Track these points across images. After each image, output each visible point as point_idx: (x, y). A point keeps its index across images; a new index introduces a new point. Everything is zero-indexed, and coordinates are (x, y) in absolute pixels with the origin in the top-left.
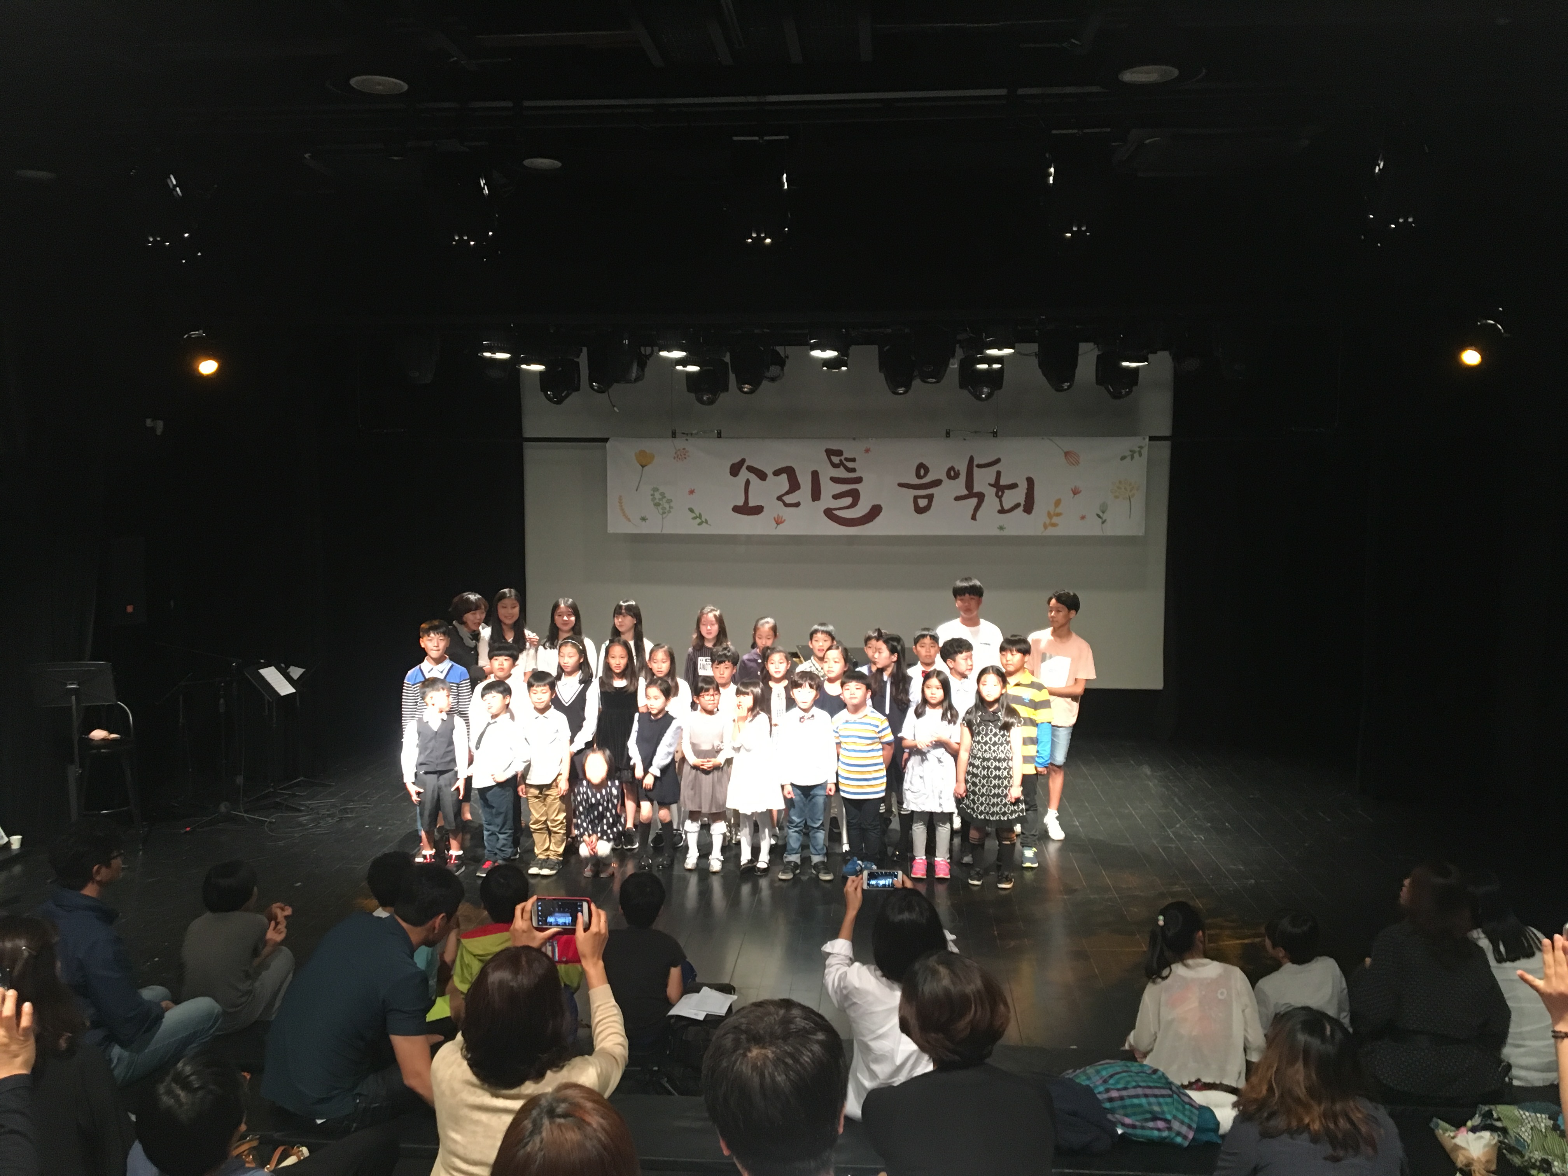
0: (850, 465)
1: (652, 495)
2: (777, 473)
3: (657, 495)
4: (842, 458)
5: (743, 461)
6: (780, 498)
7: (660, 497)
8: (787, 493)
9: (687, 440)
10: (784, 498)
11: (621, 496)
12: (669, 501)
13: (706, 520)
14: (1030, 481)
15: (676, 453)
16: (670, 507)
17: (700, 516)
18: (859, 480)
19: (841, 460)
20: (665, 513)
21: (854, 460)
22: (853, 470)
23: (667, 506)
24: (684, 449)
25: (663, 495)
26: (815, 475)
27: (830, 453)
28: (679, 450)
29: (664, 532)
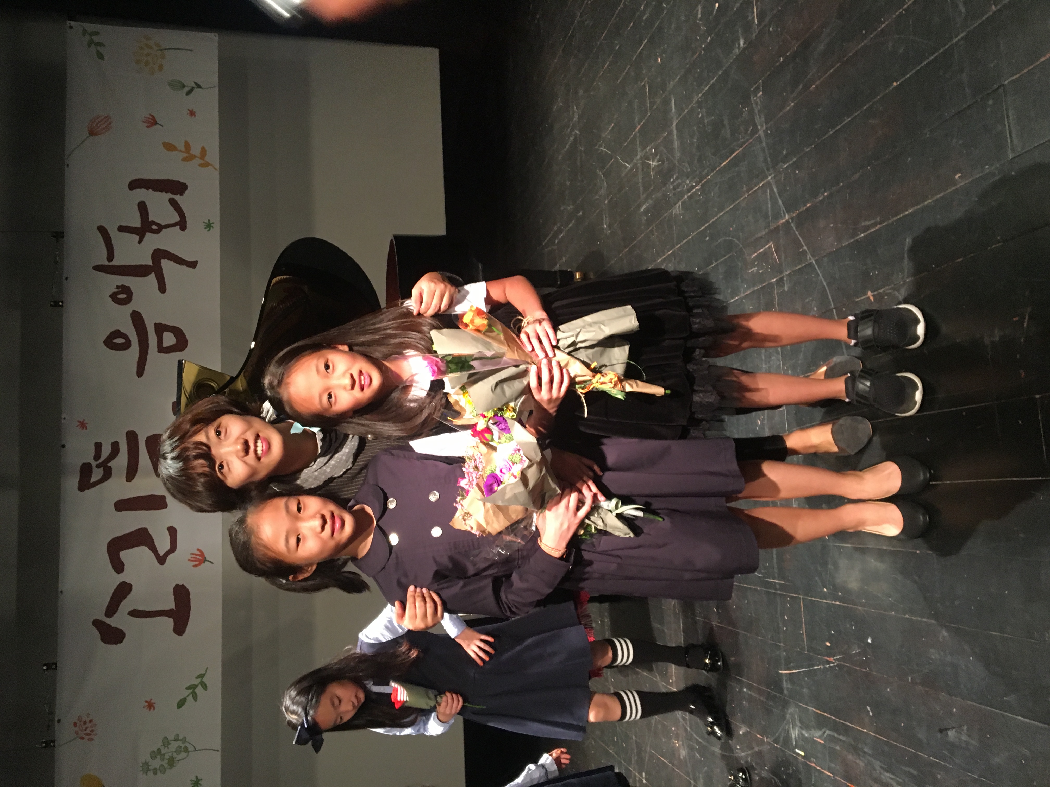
0: (106, 451)
2: (119, 567)
4: (94, 463)
5: (97, 624)
6: (162, 560)
7: (159, 757)
9: (59, 721)
10: (161, 553)
12: (166, 742)
14: (135, 185)
15: (82, 738)
16: (176, 740)
17: (192, 688)
18: (132, 437)
19: (98, 466)
20: (186, 747)
21: (98, 446)
22: (115, 446)
24: (75, 725)
25: (155, 754)
26: (123, 505)
27: (85, 484)
28: (76, 733)
29: (219, 747)
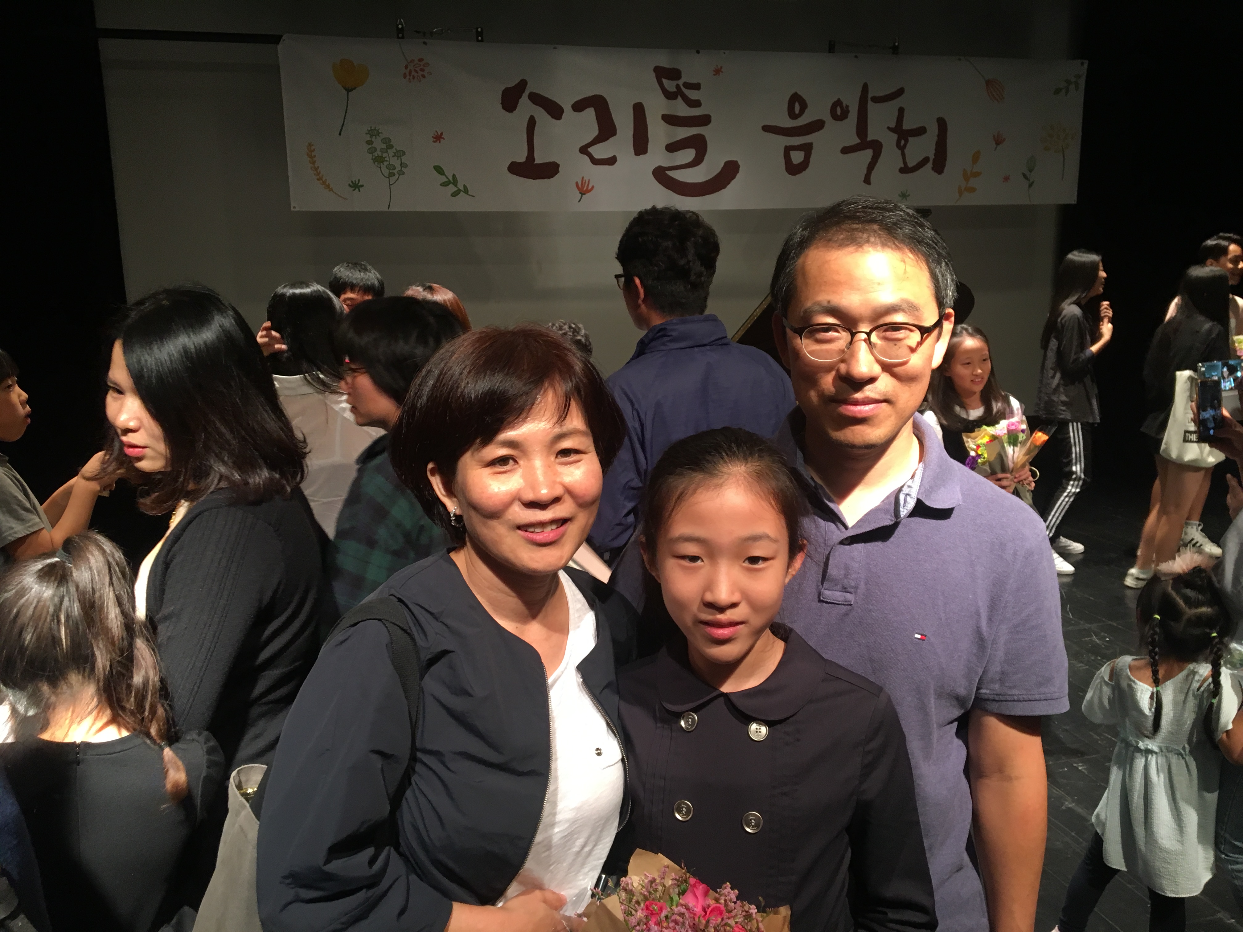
0: (693, 95)
1: (369, 142)
2: (579, 107)
3: (378, 144)
4: (681, 82)
5: (523, 85)
6: (584, 150)
7: (384, 146)
8: (596, 141)
9: (425, 43)
10: (590, 150)
11: (310, 145)
12: (400, 154)
13: (465, 186)
14: (942, 124)
15: (406, 67)
16: (401, 164)
17: (455, 182)
18: (705, 120)
19: (678, 86)
20: (394, 175)
21: (696, 87)
22: (696, 104)
23: (396, 162)
24: (421, 60)
25: (388, 142)
26: (639, 111)
27: (661, 73)
28: (412, 61)
29: (392, 209)
